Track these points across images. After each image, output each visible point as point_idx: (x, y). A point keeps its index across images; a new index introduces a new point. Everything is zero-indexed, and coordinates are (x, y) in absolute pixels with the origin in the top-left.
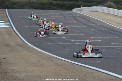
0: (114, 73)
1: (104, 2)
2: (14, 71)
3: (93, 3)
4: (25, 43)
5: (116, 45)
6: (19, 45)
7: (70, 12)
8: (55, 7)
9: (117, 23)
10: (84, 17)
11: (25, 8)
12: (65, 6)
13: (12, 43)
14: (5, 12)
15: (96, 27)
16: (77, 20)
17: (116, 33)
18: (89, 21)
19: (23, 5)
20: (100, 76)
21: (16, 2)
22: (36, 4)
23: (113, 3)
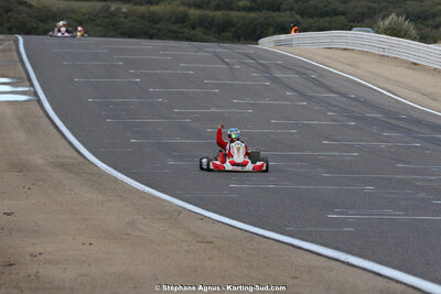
0: (401, 270)
1: (375, 13)
2: (39, 257)
3: (336, 18)
4: (85, 158)
5: (415, 172)
6: (63, 166)
7: (249, 48)
8: (198, 32)
12: (234, 29)
13: (37, 159)
14: (14, 47)
15: (343, 106)
16: (275, 80)
17: (416, 129)
18: (317, 82)
20: (350, 279)
21: (55, 9)
22: (126, 17)
23: (406, 19)
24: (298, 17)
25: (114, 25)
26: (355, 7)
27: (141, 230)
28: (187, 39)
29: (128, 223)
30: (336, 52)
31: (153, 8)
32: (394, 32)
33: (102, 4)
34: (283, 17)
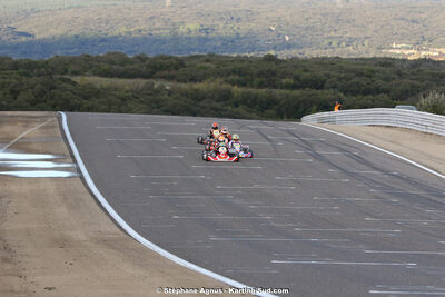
1: (418, 91)
4: (127, 234)
6: (105, 242)
7: (292, 125)
8: (241, 109)
10: (344, 147)
11: (129, 111)
12: (277, 106)
13: (80, 235)
14: (57, 124)
15: (385, 183)
16: (317, 157)
18: (359, 159)
19: (123, 99)
21: (98, 86)
22: (169, 95)
24: (342, 94)
25: (157, 102)
26: (399, 85)
28: (230, 117)
30: (379, 129)
31: (196, 86)
32: (436, 109)
33: (146, 81)
34: (327, 94)
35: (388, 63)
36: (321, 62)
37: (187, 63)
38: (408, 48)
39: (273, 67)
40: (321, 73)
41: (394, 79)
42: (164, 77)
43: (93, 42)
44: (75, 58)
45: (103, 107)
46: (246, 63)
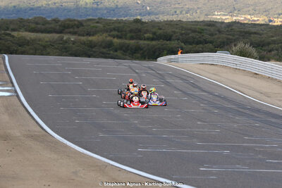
1: (231, 42)
3: (206, 45)
4: (47, 132)
5: (255, 142)
6: (32, 137)
7: (151, 64)
8: (119, 53)
9: (257, 91)
10: (184, 77)
11: (48, 54)
12: (142, 51)
13: (16, 133)
14: (2, 62)
15: (211, 100)
16: (167, 83)
17: (256, 115)
18: (194, 85)
19: (44, 47)
21: (28, 39)
22: (73, 44)
23: (250, 46)
24: (183, 44)
26: (219, 38)
27: (82, 177)
28: (112, 58)
29: (73, 172)
30: (207, 66)
31: (90, 38)
32: (242, 54)
33: (58, 35)
34: (173, 44)
35: (212, 24)
36: (170, 23)
37: (85, 24)
38: (225, 15)
39: (139, 26)
40: (169, 30)
41: (216, 34)
42: (70, 33)
43: (25, 11)
44: (13, 20)
45: (32, 51)
46: (122, 24)
